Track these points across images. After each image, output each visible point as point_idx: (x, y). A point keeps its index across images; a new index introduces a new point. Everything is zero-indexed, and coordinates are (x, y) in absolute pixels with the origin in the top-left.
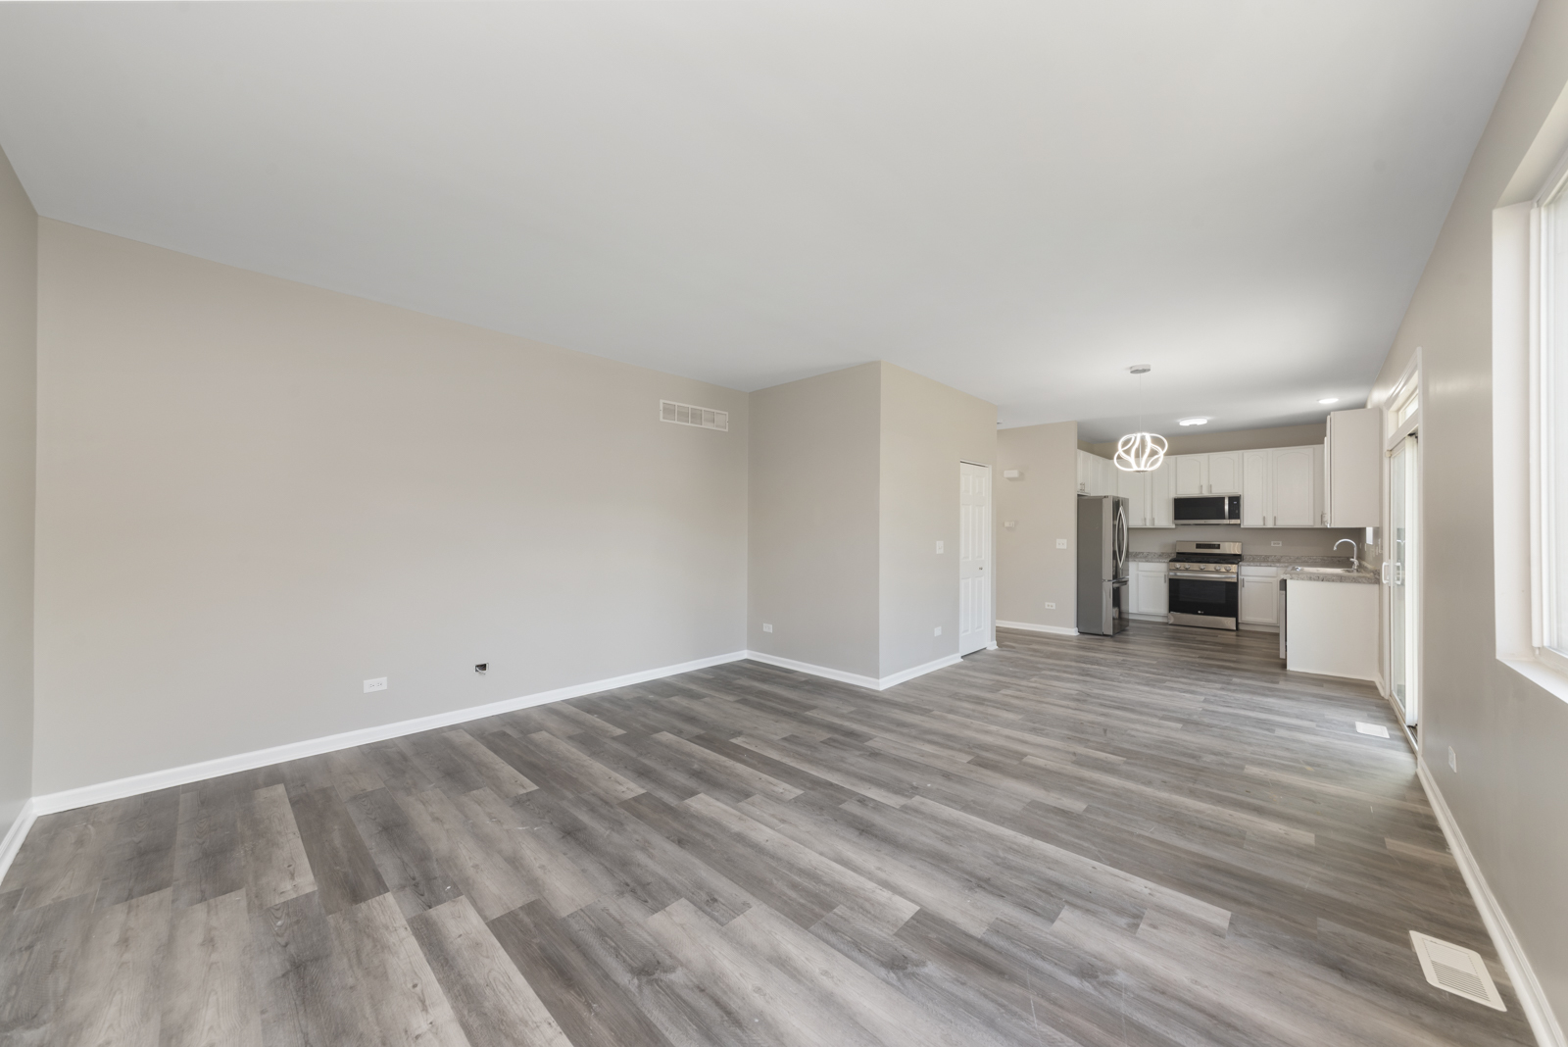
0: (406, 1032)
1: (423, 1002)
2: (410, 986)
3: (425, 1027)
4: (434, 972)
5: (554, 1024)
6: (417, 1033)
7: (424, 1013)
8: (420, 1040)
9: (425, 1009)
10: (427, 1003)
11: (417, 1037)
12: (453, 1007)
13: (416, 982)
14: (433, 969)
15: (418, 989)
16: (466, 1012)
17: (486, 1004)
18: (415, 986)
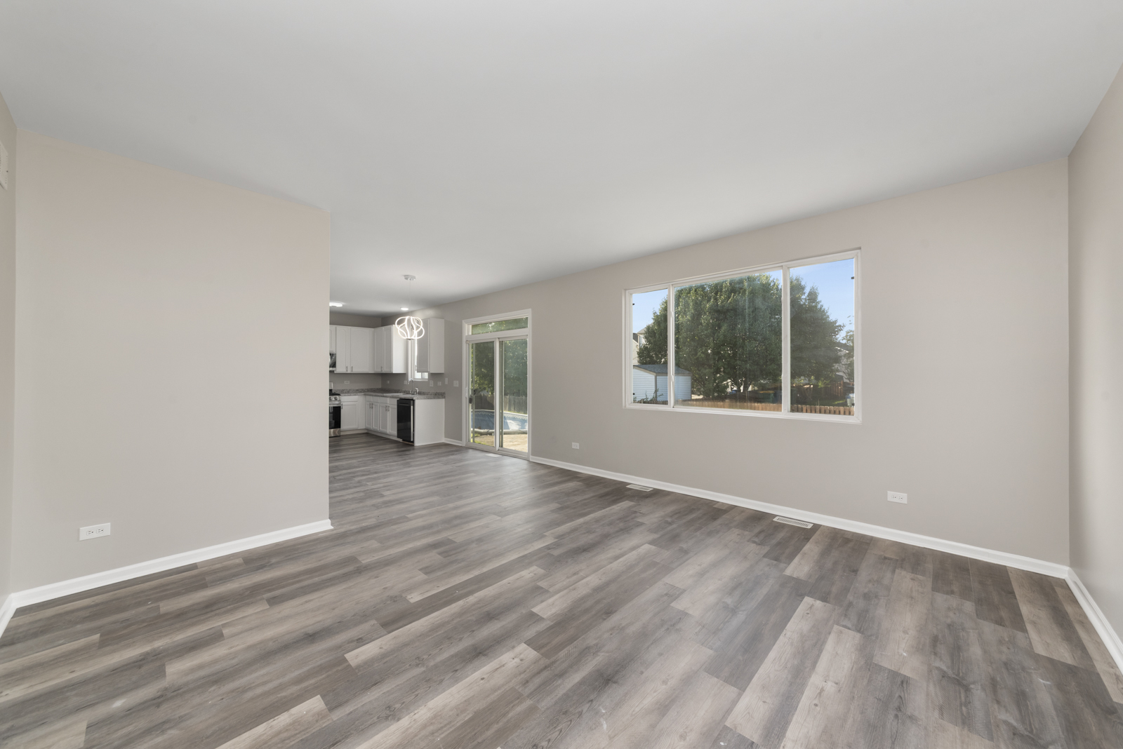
0: (839, 691)
1: (820, 693)
2: (818, 708)
3: (830, 684)
4: (800, 700)
5: (784, 633)
6: (835, 685)
7: (825, 689)
8: (837, 681)
9: (822, 690)
10: (818, 691)
11: (837, 684)
12: (810, 677)
13: (813, 706)
14: (799, 702)
15: (816, 702)
16: (807, 669)
17: (796, 663)
18: (816, 705)
